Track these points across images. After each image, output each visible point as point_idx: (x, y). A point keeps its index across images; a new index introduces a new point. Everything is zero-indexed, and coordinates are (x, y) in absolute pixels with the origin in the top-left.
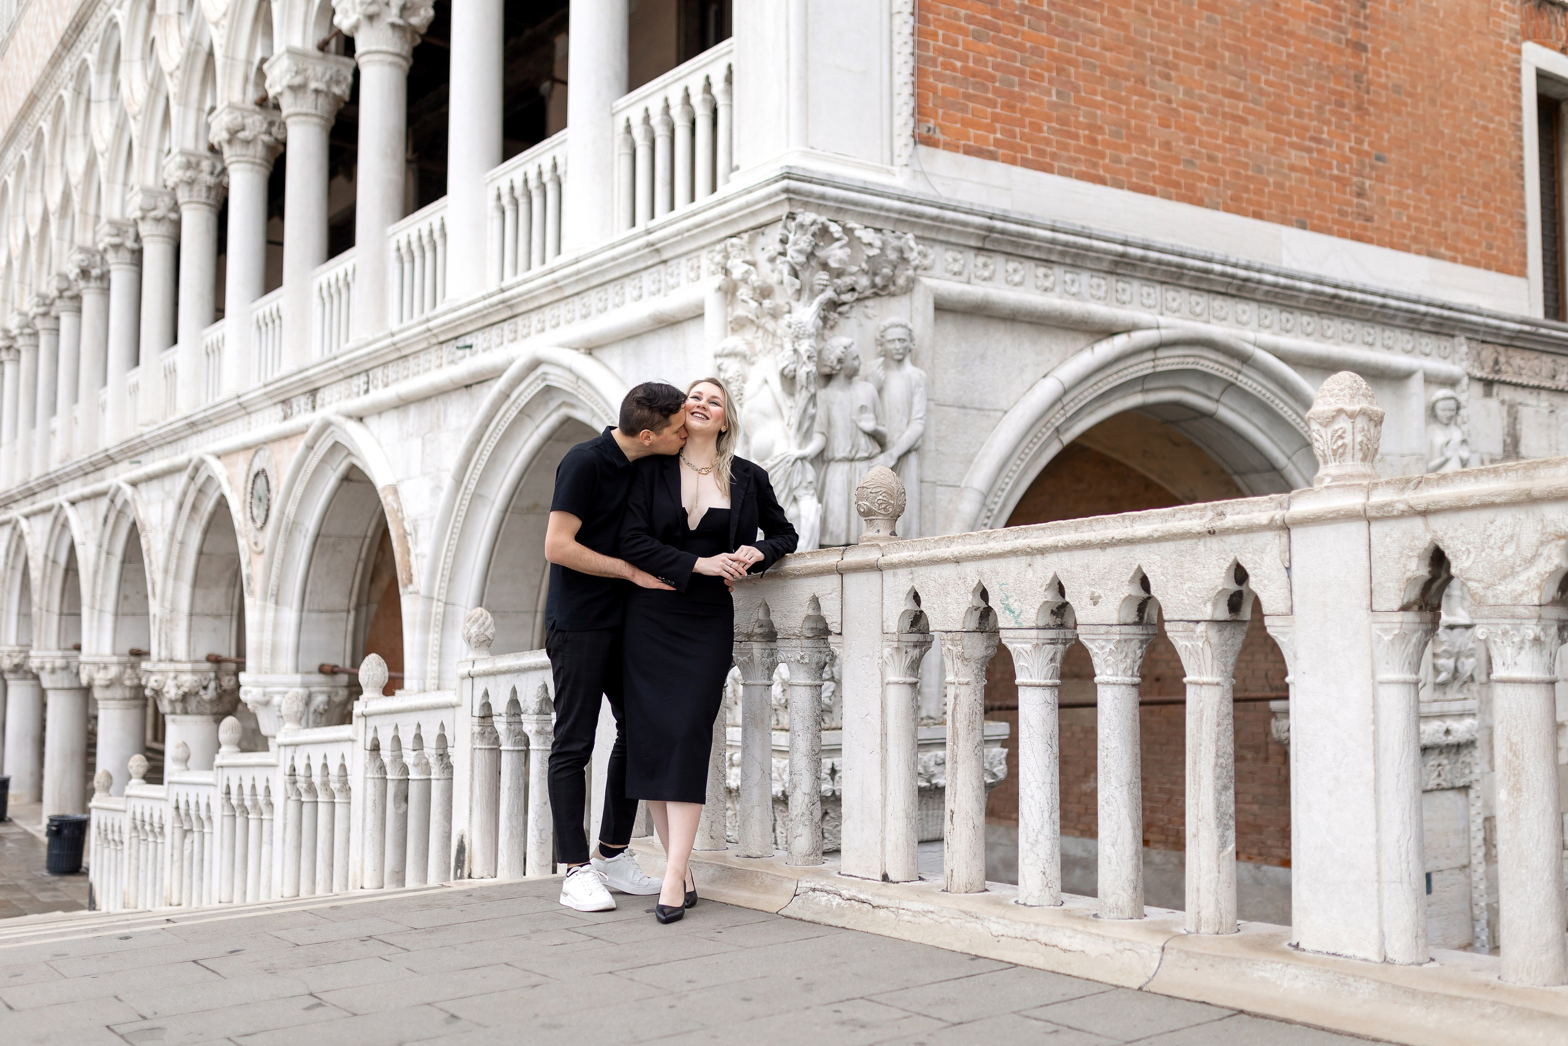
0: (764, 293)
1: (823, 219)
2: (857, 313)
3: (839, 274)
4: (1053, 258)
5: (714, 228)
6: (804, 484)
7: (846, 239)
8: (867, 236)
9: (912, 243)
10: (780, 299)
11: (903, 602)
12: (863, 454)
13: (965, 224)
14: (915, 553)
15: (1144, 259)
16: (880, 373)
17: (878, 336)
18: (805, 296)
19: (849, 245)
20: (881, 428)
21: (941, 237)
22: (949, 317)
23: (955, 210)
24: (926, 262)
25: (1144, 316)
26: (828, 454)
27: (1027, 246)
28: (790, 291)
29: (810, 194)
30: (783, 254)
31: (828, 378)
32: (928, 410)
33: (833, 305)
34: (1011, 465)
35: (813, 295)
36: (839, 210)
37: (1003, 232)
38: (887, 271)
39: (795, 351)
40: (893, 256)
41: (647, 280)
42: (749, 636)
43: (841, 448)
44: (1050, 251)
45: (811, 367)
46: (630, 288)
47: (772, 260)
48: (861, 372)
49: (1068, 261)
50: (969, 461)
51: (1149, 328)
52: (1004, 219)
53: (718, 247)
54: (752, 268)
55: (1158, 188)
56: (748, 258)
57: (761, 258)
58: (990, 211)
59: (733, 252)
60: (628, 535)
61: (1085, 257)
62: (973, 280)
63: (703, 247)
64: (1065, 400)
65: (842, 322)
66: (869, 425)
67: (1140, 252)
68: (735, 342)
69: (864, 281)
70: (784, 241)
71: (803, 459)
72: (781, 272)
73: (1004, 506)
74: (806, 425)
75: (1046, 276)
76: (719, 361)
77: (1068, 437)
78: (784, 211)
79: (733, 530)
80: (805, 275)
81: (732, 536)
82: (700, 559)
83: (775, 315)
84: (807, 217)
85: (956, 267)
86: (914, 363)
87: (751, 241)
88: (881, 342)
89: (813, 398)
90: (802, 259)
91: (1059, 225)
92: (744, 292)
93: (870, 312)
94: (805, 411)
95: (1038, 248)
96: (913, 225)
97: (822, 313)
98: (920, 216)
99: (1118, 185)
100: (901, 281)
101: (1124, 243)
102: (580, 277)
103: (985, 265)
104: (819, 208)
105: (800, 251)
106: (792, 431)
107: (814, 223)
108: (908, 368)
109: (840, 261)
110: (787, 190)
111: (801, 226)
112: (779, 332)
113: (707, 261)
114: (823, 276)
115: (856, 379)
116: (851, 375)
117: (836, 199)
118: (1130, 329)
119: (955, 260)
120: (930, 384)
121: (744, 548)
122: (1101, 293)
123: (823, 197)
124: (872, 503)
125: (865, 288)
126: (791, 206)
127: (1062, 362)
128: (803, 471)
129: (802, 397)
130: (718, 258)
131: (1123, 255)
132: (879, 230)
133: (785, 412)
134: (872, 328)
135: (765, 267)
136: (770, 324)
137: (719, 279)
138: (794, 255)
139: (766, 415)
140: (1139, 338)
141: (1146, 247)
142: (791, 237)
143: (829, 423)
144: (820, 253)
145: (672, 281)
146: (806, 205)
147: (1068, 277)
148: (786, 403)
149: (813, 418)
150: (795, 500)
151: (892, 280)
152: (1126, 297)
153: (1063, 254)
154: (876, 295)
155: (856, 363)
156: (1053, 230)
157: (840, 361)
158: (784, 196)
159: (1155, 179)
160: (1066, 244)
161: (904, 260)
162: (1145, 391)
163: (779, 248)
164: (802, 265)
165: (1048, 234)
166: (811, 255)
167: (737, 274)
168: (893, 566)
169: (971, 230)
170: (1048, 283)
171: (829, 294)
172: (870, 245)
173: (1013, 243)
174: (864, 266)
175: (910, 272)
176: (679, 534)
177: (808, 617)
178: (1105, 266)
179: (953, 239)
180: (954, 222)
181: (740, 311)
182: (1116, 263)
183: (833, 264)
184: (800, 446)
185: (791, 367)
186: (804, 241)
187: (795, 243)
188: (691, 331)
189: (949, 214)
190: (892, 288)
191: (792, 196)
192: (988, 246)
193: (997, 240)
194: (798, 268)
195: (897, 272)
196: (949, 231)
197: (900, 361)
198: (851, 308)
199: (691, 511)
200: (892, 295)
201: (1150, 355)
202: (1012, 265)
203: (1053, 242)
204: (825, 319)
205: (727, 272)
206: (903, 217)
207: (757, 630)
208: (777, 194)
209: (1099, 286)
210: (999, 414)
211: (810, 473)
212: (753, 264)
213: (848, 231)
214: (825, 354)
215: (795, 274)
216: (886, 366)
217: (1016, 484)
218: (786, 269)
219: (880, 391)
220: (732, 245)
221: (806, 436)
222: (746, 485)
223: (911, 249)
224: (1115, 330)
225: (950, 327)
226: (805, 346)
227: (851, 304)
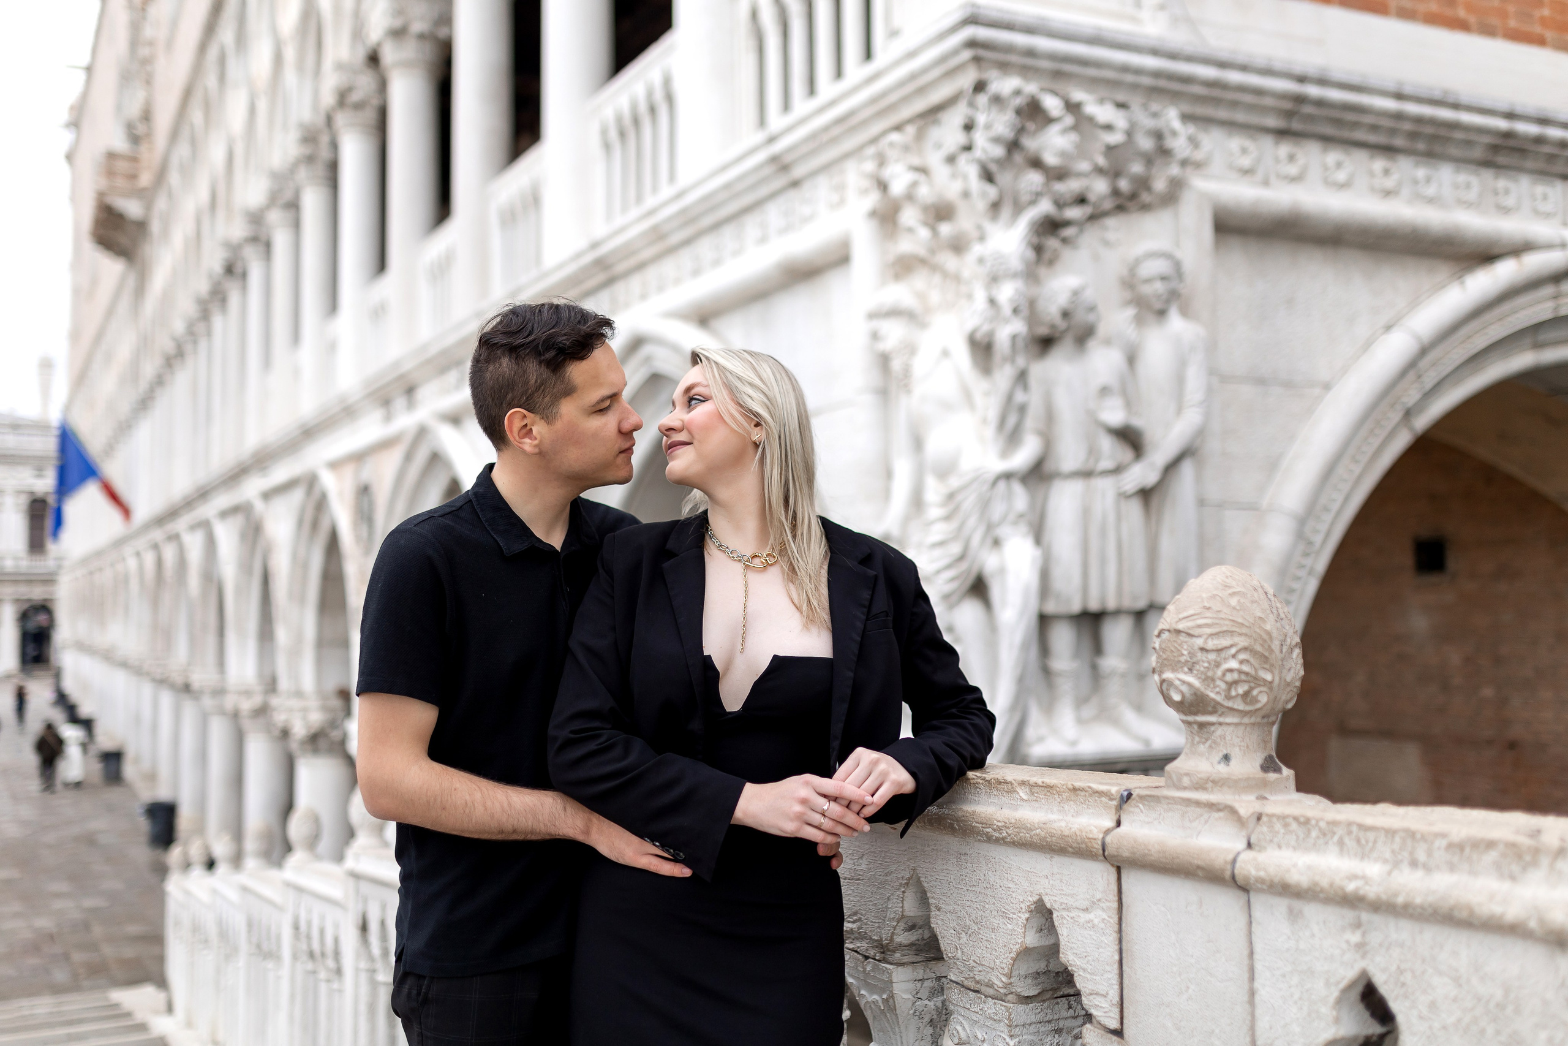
0: (941, 213)
1: (1031, 88)
2: (1090, 239)
3: (1060, 174)
4: (1399, 142)
5: (864, 123)
6: (1012, 517)
7: (1069, 120)
8: (1103, 112)
9: (1176, 124)
10: (965, 222)
11: (1327, 1010)
12: (1106, 464)
13: (1259, 92)
14: (1374, 870)
15: (1539, 140)
16: (1131, 332)
17: (1125, 272)
18: (1006, 212)
19: (1075, 128)
20: (1137, 422)
21: (1222, 114)
22: (1235, 242)
23: (1244, 68)
24: (1199, 155)
25: (1541, 230)
26: (1049, 467)
27: (1355, 125)
28: (981, 205)
29: (1009, 49)
30: (968, 148)
31: (1045, 343)
32: (1210, 391)
33: (1051, 226)
34: (1340, 470)
35: (1018, 208)
36: (1058, 75)
37: (1320, 103)
38: (1137, 168)
39: (992, 302)
40: (1146, 144)
41: (773, 213)
42: (884, 950)
43: (1070, 456)
44: (1393, 132)
45: (1018, 326)
46: (751, 227)
47: (951, 159)
48: (1102, 330)
49: (1421, 146)
50: (1272, 466)
51: (1549, 246)
52: (1322, 81)
53: (871, 150)
54: (922, 178)
55: (1549, 35)
56: (916, 161)
57: (934, 160)
58: (1298, 69)
59: (892, 154)
60: (564, 734)
61: (1447, 140)
62: (1273, 179)
63: (846, 156)
64: (1424, 364)
65: (1067, 254)
66: (1115, 416)
67: (1532, 129)
68: (900, 293)
69: (1100, 187)
70: (969, 127)
71: (1008, 476)
72: (965, 177)
73: (1328, 534)
74: (1012, 420)
75: (1386, 172)
76: (877, 324)
77: (1423, 422)
78: (967, 80)
79: (839, 710)
80: (1005, 178)
81: (837, 728)
82: (750, 790)
83: (958, 246)
84: (1005, 85)
85: (1246, 162)
86: (1185, 313)
87: (920, 136)
88: (1130, 283)
89: (1022, 378)
90: (998, 151)
91: (1408, 90)
92: (909, 216)
93: (1111, 236)
94: (1010, 398)
95: (1374, 128)
96: (1174, 96)
97: (1035, 240)
98: (1187, 80)
99: (1488, 31)
100: (1160, 185)
101: (1510, 116)
102: (687, 217)
103: (1291, 158)
104: (1025, 71)
105: (997, 140)
106: (990, 431)
107: (1018, 92)
108: (1176, 323)
109: (1063, 154)
110: (972, 44)
111: (997, 100)
112: (966, 273)
113: (856, 174)
114: (1034, 179)
115: (1092, 344)
116: (1084, 336)
117: (1053, 57)
118: (1520, 249)
119: (1244, 151)
120: (1211, 347)
121: (862, 756)
122: (1472, 195)
123: (1031, 53)
124: (1209, 680)
125: (1102, 198)
126: (980, 68)
127: (1414, 303)
128: (1009, 496)
129: (1004, 376)
130: (869, 166)
131: (1508, 135)
132: (1121, 106)
133: (979, 400)
134: (1115, 262)
135: (941, 171)
136: (950, 261)
137: (872, 200)
138: (986, 147)
139: (947, 406)
140: (1534, 263)
141: (1544, 121)
142: (981, 119)
143: (1050, 416)
144: (1030, 144)
145: (806, 210)
146: (1004, 67)
147: (1421, 173)
148: (979, 385)
149: (1022, 409)
150: (997, 543)
151: (1143, 183)
152: (1510, 201)
153: (1413, 136)
154: (1120, 209)
155: (1091, 318)
156: (1399, 96)
157: (1066, 314)
158: (967, 54)
159: (1544, 22)
160: (1419, 120)
161: (1164, 152)
162: (1538, 346)
163: (961, 138)
164: (999, 162)
165: (1390, 104)
166: (1013, 146)
167: (897, 188)
168: (1284, 890)
169: (1268, 101)
170: (1390, 183)
171: (1045, 207)
172: (1109, 127)
173: (1338, 122)
174: (1101, 161)
175: (1174, 170)
176: (696, 725)
177: (1026, 952)
178: (1478, 153)
179: (1240, 117)
180: (1242, 89)
181: (905, 245)
182: (1495, 148)
183: (1051, 159)
184: (1005, 453)
185: (986, 328)
186: (1003, 123)
187: (988, 127)
188: (834, 285)
189: (1234, 77)
190: (1145, 197)
191: (982, 53)
192: (1296, 125)
193: (1310, 118)
194: (993, 168)
195: (1154, 171)
196: (1234, 104)
197: (1162, 313)
198: (1081, 231)
199: (728, 667)
200: (1145, 208)
201: (1549, 290)
202: (1333, 156)
203: (1399, 116)
204: (1039, 249)
205: (883, 186)
206: (1162, 83)
207: (902, 938)
208: (955, 52)
209: (1468, 186)
210: (1317, 391)
211: (1020, 498)
212: (923, 170)
213: (1073, 107)
214: (1041, 305)
215: (988, 176)
216: (1139, 321)
217: (1347, 499)
218: (972, 172)
219: (1131, 359)
220: (892, 145)
221: (1012, 438)
222: (866, 595)
223: (1174, 133)
224: (1496, 251)
225: (1238, 257)
226: (1007, 292)
227: (1081, 224)
